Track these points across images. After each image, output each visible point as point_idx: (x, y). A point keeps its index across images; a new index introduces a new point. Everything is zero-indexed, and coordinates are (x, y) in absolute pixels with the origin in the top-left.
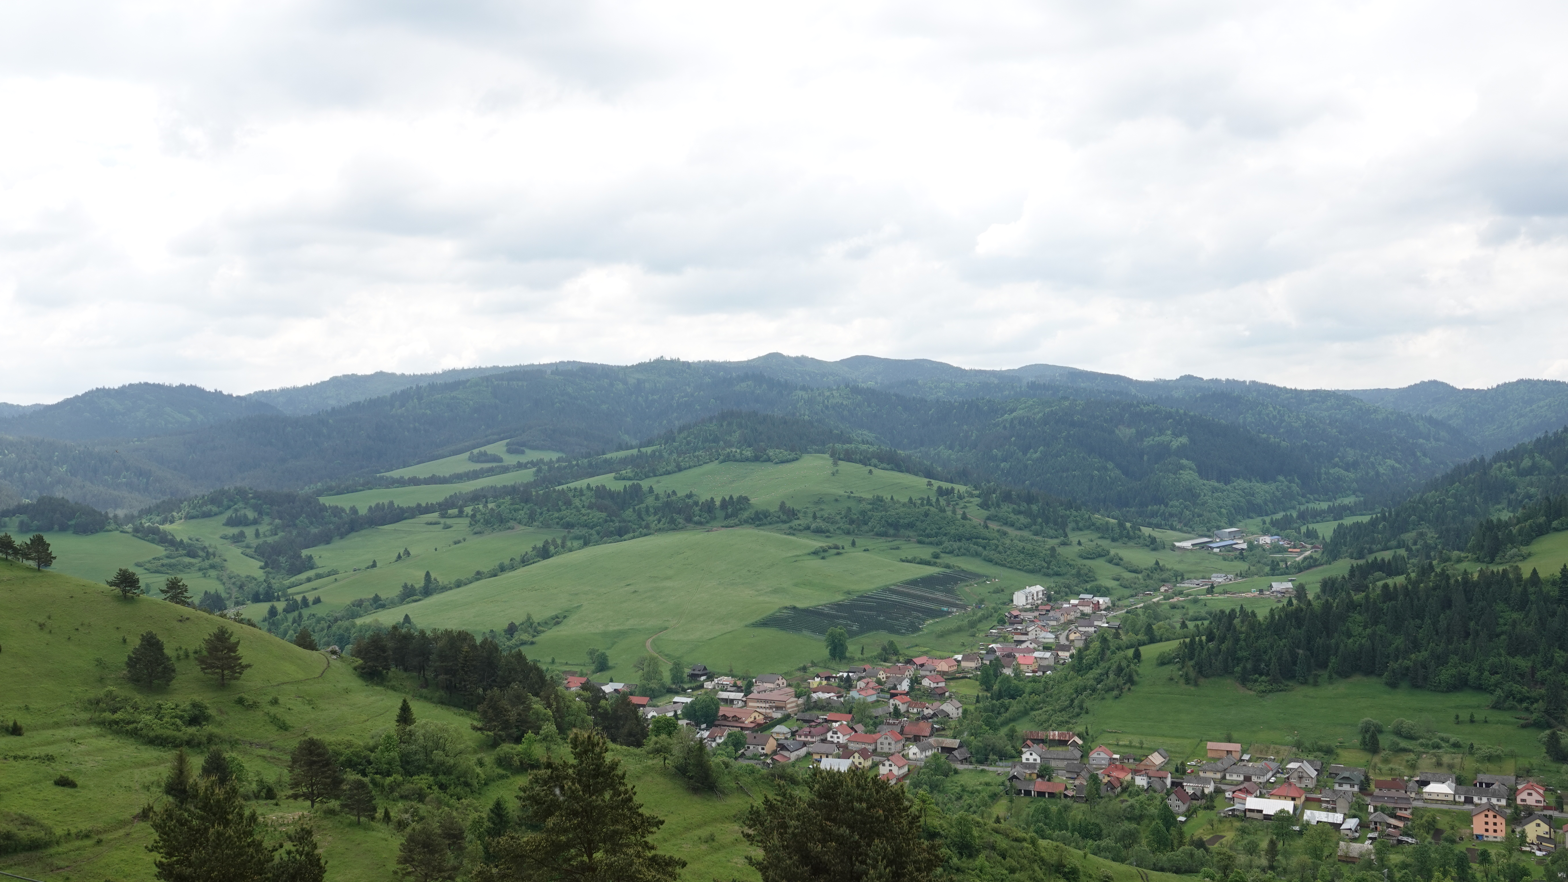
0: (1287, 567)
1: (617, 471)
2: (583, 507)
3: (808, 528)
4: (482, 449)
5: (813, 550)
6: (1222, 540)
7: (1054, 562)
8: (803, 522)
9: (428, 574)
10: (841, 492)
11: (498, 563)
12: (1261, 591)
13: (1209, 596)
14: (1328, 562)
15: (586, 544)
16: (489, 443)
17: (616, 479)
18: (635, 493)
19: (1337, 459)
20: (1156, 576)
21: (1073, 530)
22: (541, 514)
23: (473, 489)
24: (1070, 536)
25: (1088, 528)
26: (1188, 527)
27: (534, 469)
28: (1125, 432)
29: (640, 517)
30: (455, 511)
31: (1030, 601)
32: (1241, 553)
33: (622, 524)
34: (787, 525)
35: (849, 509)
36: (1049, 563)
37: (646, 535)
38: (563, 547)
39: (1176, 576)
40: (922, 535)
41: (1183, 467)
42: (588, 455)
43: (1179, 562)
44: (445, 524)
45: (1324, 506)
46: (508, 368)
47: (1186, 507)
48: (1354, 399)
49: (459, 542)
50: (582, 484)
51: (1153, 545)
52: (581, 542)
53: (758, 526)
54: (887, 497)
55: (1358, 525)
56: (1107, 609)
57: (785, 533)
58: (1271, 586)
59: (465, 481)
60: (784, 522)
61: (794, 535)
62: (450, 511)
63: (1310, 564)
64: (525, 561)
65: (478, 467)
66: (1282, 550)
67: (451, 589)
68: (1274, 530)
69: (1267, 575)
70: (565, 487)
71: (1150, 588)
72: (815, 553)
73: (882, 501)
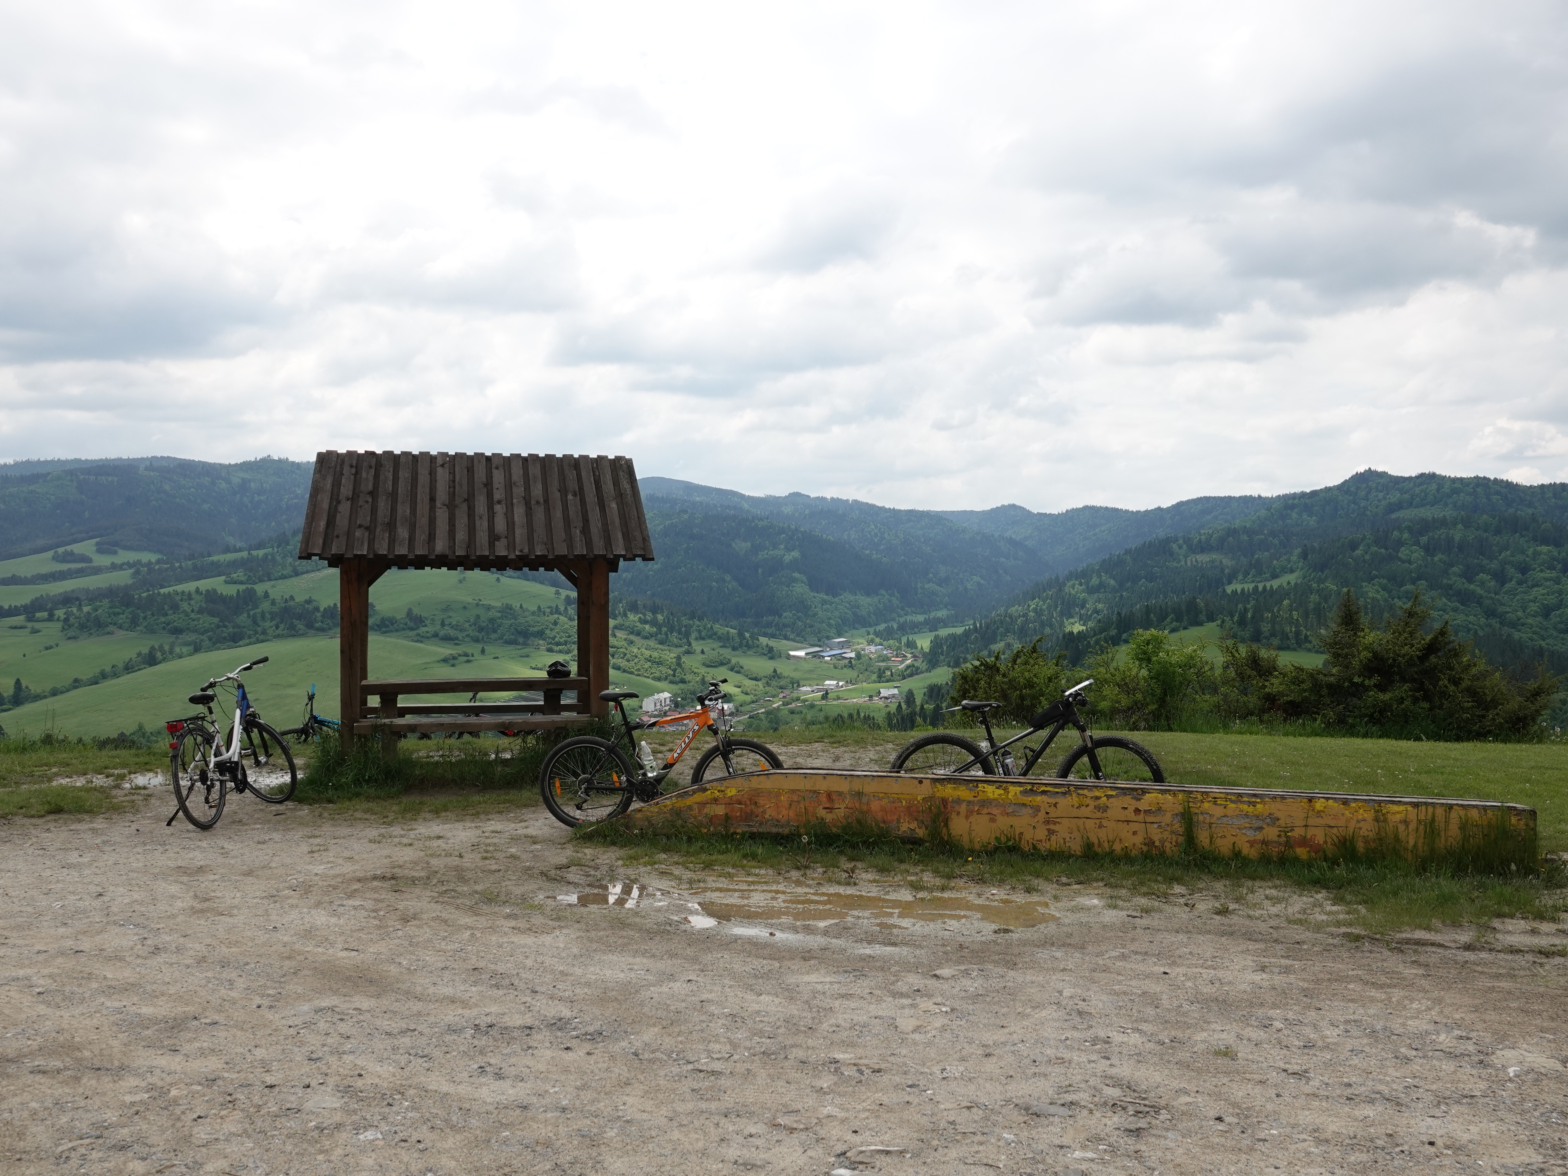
0: (892, 675)
1: (228, 575)
2: (193, 611)
3: (436, 635)
4: (69, 548)
5: (442, 657)
6: (831, 649)
7: (679, 670)
8: (430, 629)
9: (18, 682)
10: (470, 600)
11: (97, 670)
12: (871, 697)
13: (824, 702)
14: (928, 670)
15: (197, 649)
16: (75, 541)
17: (226, 582)
18: (249, 599)
19: (931, 575)
20: (774, 683)
21: (696, 639)
22: (145, 618)
23: (62, 591)
24: (693, 645)
25: (710, 637)
26: (801, 639)
27: (132, 571)
28: (741, 546)
29: (255, 622)
30: (45, 614)
31: (658, 707)
32: (850, 662)
33: (236, 630)
34: (415, 632)
35: (478, 616)
36: (675, 670)
37: (263, 641)
38: (171, 653)
39: (793, 684)
40: (551, 643)
41: (795, 580)
42: (192, 557)
43: (795, 670)
44: (33, 628)
45: (921, 618)
46: (92, 461)
47: (799, 618)
48: (946, 519)
49: (51, 647)
50: (190, 587)
51: (771, 654)
52: (191, 648)
53: (385, 632)
54: (516, 605)
55: (953, 636)
56: (731, 714)
57: (413, 641)
58: (879, 693)
59: (50, 582)
60: (412, 629)
61: (421, 642)
62: (38, 615)
63: (912, 672)
64: (129, 668)
65: (65, 567)
66: (886, 659)
67: (45, 697)
68: (878, 640)
69: (875, 682)
70: (171, 589)
71: (769, 694)
72: (445, 660)
73: (511, 609)
